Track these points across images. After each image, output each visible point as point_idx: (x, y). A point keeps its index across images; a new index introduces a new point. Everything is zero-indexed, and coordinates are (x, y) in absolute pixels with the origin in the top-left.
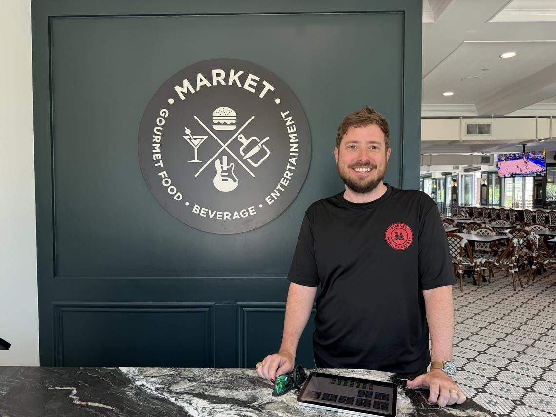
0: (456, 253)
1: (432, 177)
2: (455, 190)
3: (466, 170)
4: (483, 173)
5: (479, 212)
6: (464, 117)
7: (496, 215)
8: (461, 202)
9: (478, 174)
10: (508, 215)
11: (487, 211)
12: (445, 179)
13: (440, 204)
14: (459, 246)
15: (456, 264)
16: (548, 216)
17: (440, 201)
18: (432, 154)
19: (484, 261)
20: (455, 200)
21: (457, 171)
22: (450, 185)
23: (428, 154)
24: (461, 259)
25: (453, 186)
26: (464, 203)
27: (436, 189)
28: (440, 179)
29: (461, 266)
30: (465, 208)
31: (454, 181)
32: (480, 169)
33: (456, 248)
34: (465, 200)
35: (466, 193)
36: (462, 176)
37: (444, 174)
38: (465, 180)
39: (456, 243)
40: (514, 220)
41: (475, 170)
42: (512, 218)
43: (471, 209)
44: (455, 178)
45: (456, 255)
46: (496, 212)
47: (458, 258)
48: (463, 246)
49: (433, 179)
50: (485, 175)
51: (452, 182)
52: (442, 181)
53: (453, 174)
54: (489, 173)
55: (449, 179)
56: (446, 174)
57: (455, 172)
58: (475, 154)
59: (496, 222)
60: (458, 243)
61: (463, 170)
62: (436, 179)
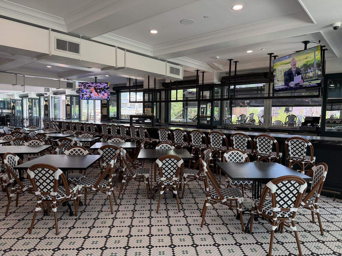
0: (49, 187)
1: (29, 97)
2: (47, 107)
3: (55, 93)
4: (67, 96)
5: (67, 126)
6: (53, 30)
7: (80, 128)
8: (52, 116)
9: (63, 97)
10: (89, 128)
11: (73, 125)
12: (39, 100)
13: (36, 118)
14: (51, 178)
15: (50, 200)
16: (119, 129)
17: (36, 115)
18: (26, 76)
19: (81, 187)
20: (47, 115)
21: (48, 93)
22: (43, 103)
23: (22, 75)
24: (56, 194)
25: (45, 104)
26: (54, 117)
27: (32, 106)
28: (35, 99)
29: (55, 202)
30: (55, 122)
31: (46, 101)
32: (65, 93)
33: (48, 181)
34: (55, 115)
35: (55, 110)
36: (51, 97)
37: (38, 95)
38: (54, 101)
39: (47, 175)
40: (94, 132)
41: (61, 94)
42: (93, 130)
43: (60, 123)
44: (46, 99)
45: (49, 190)
46: (80, 126)
47: (52, 194)
48: (57, 178)
49: (29, 99)
50: (69, 98)
51: (44, 101)
52: (37, 101)
53: (45, 96)
54: (71, 96)
55: (42, 99)
56: (40, 95)
57: (46, 94)
58: (62, 80)
59: (82, 135)
60: (51, 175)
61: (52, 94)
62: (32, 99)
